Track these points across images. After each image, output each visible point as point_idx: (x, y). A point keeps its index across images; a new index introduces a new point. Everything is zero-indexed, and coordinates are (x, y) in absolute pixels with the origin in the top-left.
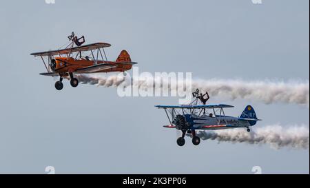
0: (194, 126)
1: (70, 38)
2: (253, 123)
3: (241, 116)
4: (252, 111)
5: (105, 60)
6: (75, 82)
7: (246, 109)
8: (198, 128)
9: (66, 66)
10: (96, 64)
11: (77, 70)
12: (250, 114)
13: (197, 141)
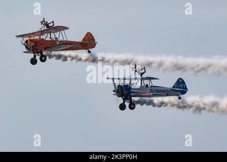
0: (132, 94)
1: (42, 23)
2: (184, 92)
3: (174, 87)
4: (183, 82)
5: (65, 39)
6: (43, 58)
7: (178, 81)
8: (134, 96)
9: (36, 45)
10: (58, 43)
11: (45, 49)
12: (181, 86)
13: (133, 106)
